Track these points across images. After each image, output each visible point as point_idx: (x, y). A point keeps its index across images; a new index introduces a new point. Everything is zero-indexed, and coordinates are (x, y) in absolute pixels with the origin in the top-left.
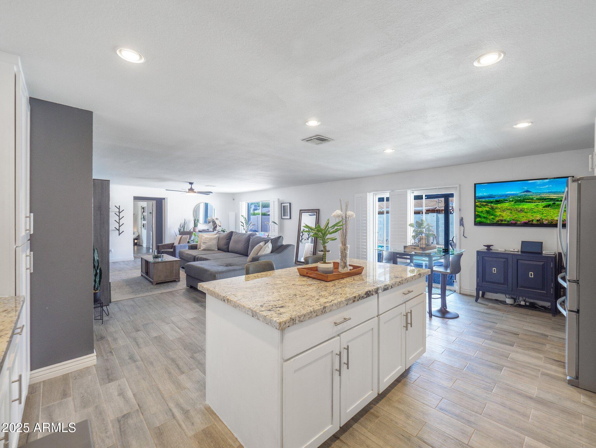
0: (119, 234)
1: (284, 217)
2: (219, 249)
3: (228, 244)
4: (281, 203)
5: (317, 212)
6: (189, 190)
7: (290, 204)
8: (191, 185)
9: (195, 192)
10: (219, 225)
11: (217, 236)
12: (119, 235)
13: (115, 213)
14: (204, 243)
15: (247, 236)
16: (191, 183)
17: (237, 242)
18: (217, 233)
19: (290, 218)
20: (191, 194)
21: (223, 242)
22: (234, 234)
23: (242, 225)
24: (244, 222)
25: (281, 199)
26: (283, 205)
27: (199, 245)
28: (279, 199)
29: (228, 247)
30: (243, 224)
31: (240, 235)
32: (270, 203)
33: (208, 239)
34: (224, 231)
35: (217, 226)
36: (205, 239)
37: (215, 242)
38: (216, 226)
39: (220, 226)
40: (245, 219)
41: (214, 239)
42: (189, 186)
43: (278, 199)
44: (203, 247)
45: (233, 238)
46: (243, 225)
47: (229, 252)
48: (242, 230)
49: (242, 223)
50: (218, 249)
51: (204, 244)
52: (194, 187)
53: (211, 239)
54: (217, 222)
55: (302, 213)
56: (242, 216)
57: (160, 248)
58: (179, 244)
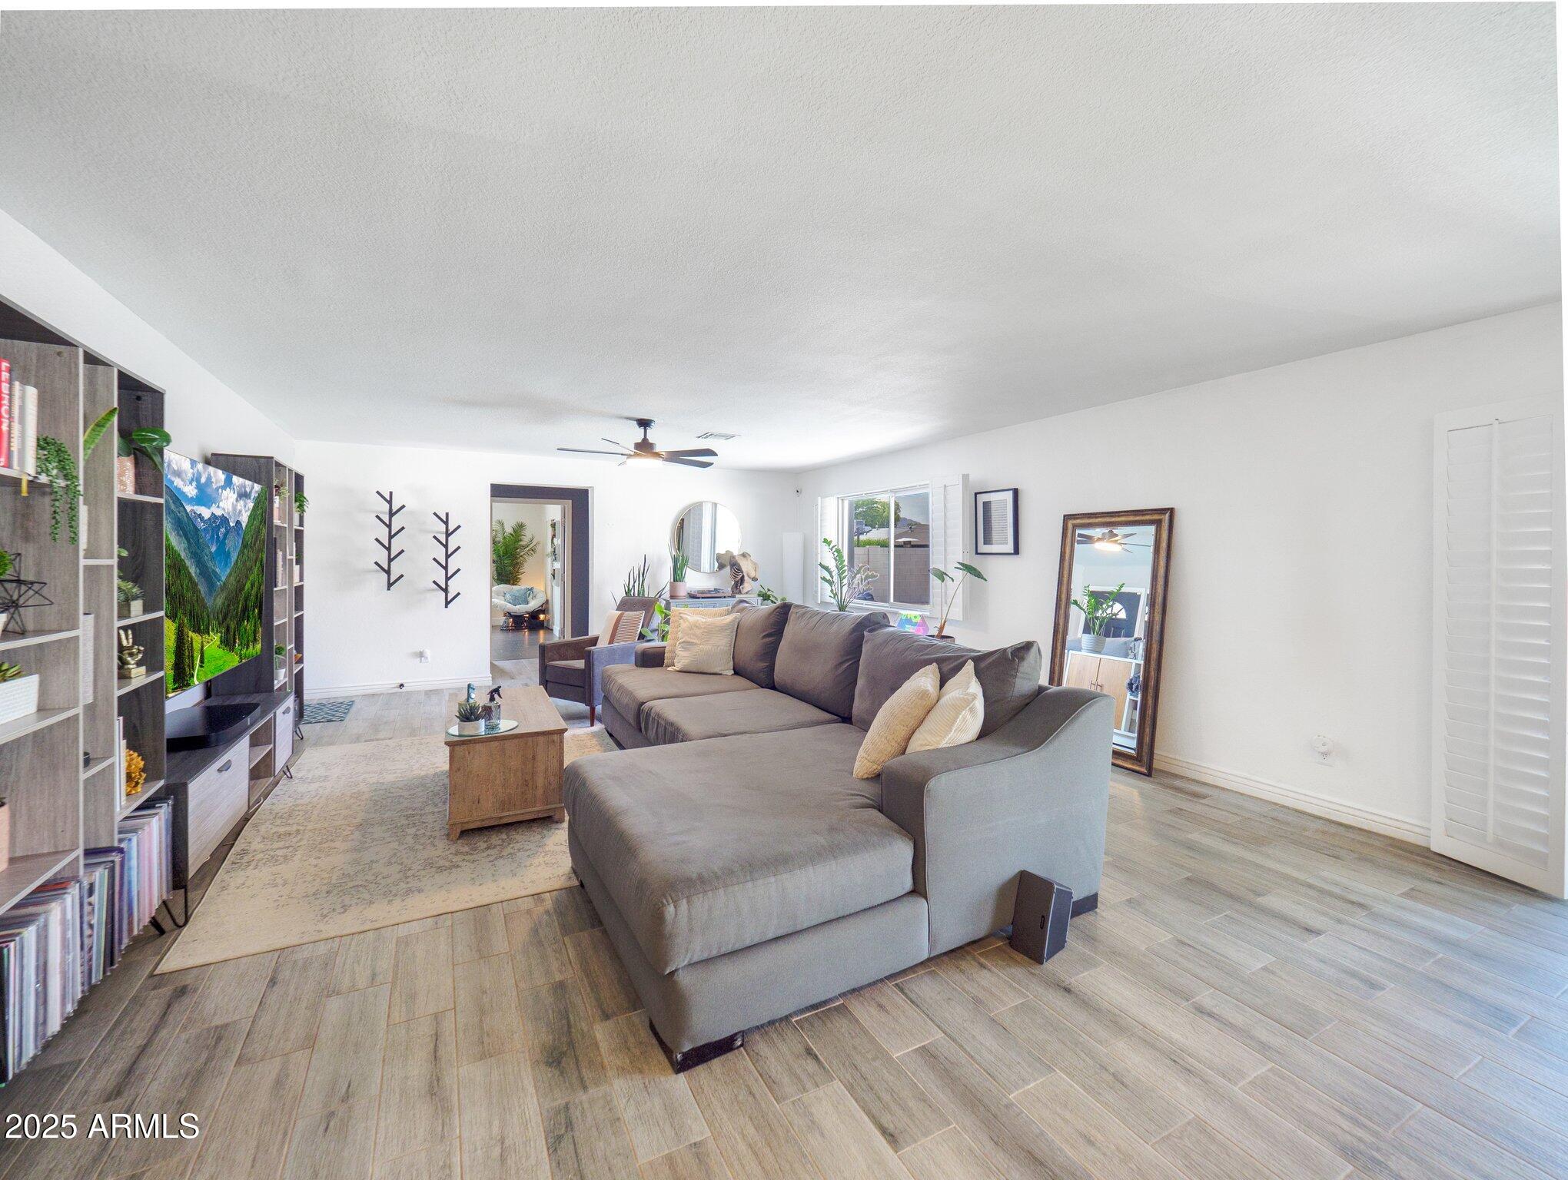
0: (447, 603)
1: (983, 548)
2: (737, 672)
3: (770, 652)
4: (976, 494)
5: (1158, 523)
6: (638, 446)
7: (1016, 492)
8: (642, 430)
9: (657, 455)
10: (753, 574)
11: (730, 617)
12: (446, 607)
13: (435, 537)
14: (687, 645)
15: (848, 626)
16: (644, 423)
17: (805, 651)
18: (733, 607)
19: (1017, 551)
20: (646, 464)
21: (752, 646)
22: (792, 616)
23: (824, 579)
24: (832, 564)
25: (974, 477)
26: (982, 498)
27: (670, 652)
28: (965, 477)
29: (772, 668)
30: (830, 573)
31: (818, 617)
32: (931, 495)
33: (698, 632)
34: (765, 597)
35: (746, 578)
36: (691, 629)
37: (722, 644)
38: (742, 580)
39: (755, 579)
40: (836, 554)
41: (722, 629)
42: (638, 434)
43: (963, 475)
44: (681, 658)
45: (789, 630)
46: (828, 577)
47: (774, 688)
48: (823, 598)
49: (826, 569)
50: (734, 669)
51: (685, 649)
52: (653, 435)
53: (709, 631)
54: (746, 566)
55: (1075, 526)
56: (825, 541)
57: (549, 654)
58: (611, 642)
